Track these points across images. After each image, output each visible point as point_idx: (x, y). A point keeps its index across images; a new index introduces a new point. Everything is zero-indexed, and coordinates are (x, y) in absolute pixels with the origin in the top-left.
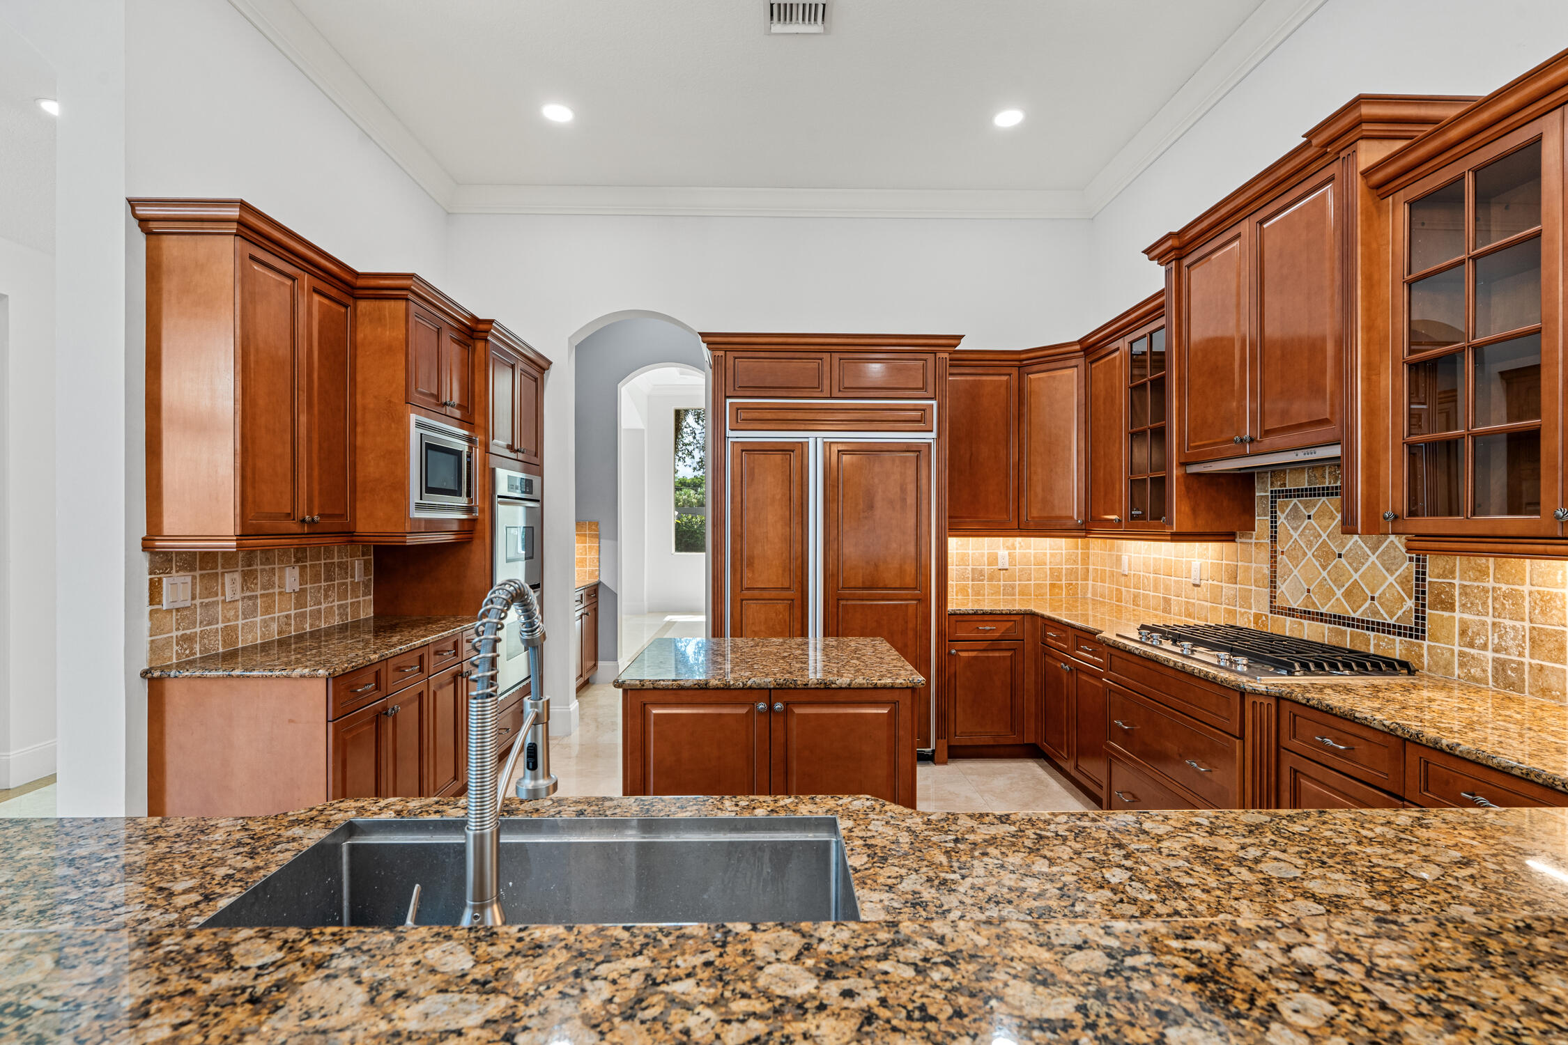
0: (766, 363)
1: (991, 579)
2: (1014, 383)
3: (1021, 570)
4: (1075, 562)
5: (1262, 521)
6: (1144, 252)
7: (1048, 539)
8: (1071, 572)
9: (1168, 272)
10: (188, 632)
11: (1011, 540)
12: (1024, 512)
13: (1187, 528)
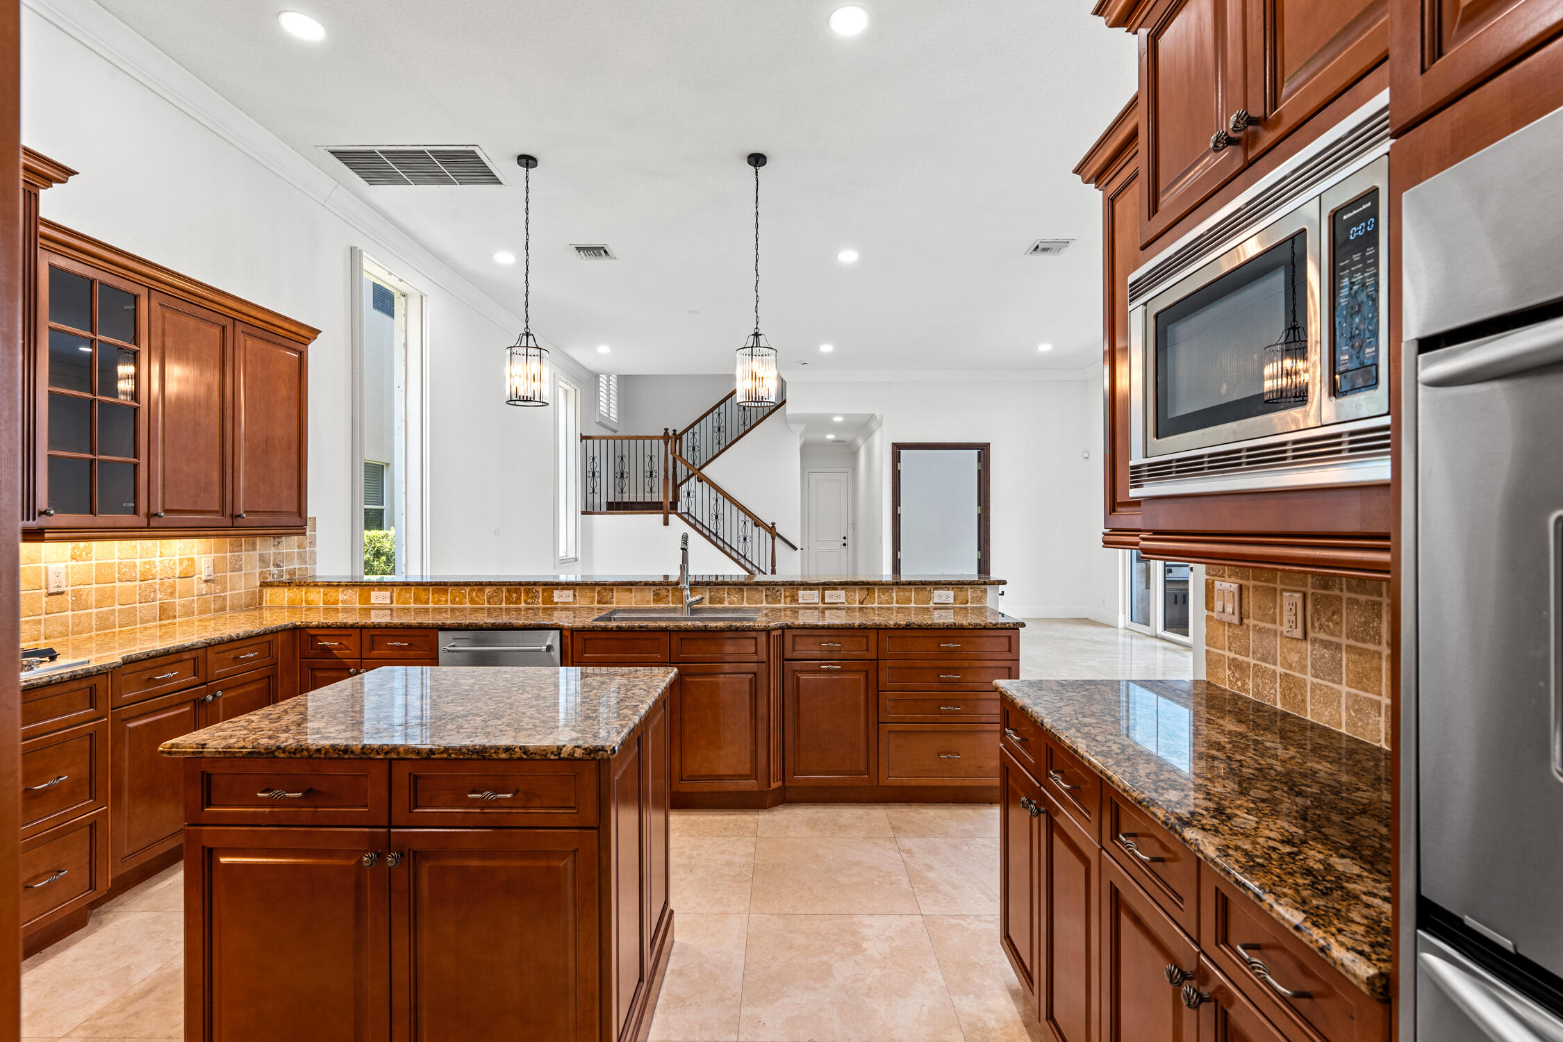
10: (1240, 658)
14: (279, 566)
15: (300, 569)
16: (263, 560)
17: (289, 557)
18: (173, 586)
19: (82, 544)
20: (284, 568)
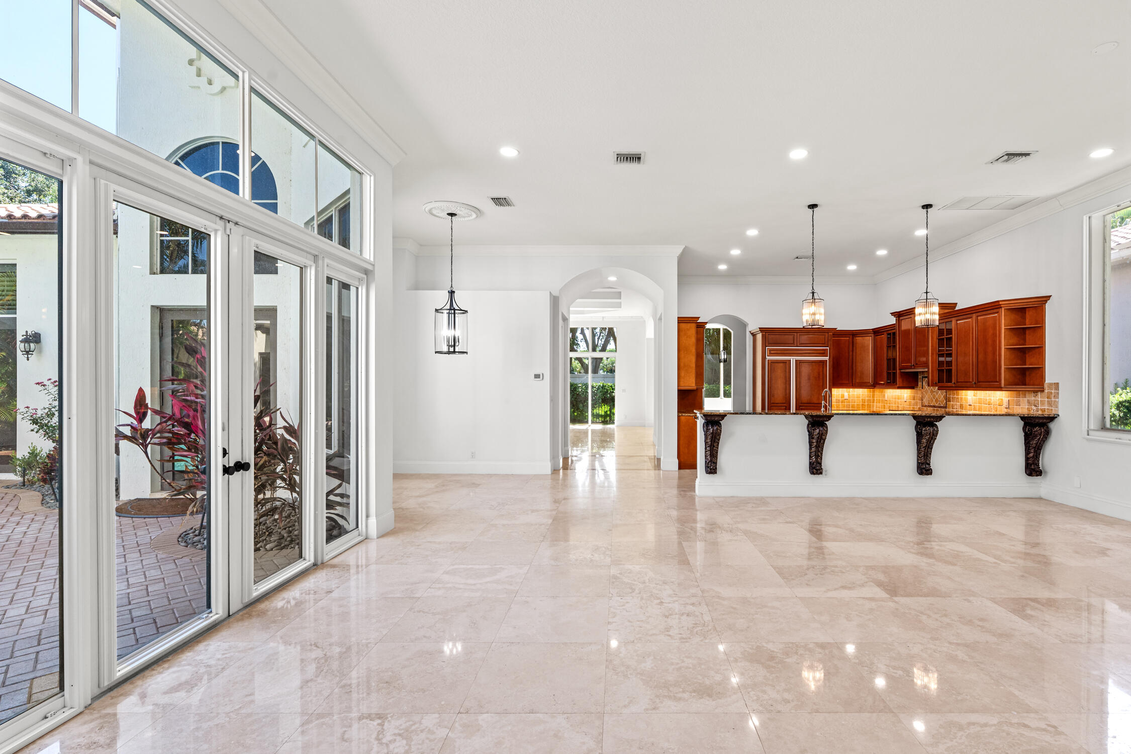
0: (777, 336)
1: (842, 402)
2: (851, 340)
3: (852, 400)
4: (870, 397)
5: (920, 384)
6: (891, 313)
7: (861, 389)
8: (869, 400)
9: (896, 320)
11: (848, 389)
12: (854, 381)
13: (901, 385)
14: (1036, 406)
15: (1048, 409)
16: (1029, 402)
17: (1043, 403)
18: (997, 408)
19: (975, 392)
20: (1039, 408)
